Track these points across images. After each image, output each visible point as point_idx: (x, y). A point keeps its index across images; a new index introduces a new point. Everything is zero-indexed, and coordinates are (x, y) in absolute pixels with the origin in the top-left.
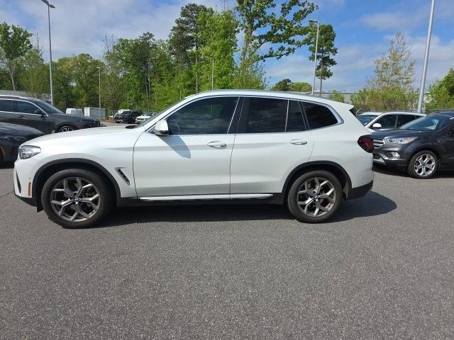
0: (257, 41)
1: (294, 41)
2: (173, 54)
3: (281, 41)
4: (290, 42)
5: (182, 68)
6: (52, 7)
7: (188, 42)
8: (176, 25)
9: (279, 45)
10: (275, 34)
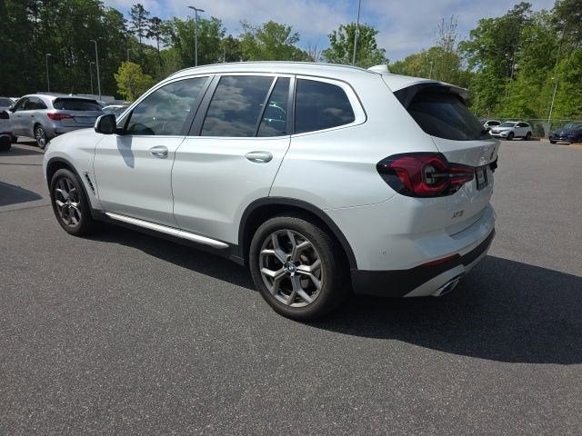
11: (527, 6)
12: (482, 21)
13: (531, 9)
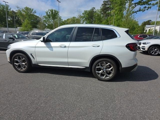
0: (134, 5)
1: (151, 4)
2: (102, 14)
3: (144, 4)
4: (149, 4)
5: (105, 19)
6: (60, 2)
7: (107, 9)
8: (103, 3)
9: (144, 6)
10: (142, 2)
11: (94, 8)
12: (85, 11)
13: (95, 9)
